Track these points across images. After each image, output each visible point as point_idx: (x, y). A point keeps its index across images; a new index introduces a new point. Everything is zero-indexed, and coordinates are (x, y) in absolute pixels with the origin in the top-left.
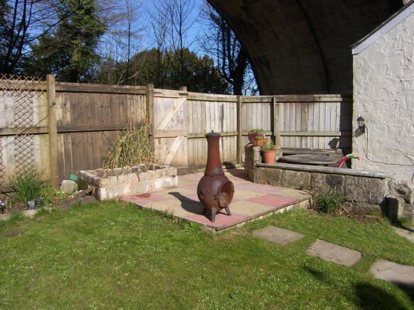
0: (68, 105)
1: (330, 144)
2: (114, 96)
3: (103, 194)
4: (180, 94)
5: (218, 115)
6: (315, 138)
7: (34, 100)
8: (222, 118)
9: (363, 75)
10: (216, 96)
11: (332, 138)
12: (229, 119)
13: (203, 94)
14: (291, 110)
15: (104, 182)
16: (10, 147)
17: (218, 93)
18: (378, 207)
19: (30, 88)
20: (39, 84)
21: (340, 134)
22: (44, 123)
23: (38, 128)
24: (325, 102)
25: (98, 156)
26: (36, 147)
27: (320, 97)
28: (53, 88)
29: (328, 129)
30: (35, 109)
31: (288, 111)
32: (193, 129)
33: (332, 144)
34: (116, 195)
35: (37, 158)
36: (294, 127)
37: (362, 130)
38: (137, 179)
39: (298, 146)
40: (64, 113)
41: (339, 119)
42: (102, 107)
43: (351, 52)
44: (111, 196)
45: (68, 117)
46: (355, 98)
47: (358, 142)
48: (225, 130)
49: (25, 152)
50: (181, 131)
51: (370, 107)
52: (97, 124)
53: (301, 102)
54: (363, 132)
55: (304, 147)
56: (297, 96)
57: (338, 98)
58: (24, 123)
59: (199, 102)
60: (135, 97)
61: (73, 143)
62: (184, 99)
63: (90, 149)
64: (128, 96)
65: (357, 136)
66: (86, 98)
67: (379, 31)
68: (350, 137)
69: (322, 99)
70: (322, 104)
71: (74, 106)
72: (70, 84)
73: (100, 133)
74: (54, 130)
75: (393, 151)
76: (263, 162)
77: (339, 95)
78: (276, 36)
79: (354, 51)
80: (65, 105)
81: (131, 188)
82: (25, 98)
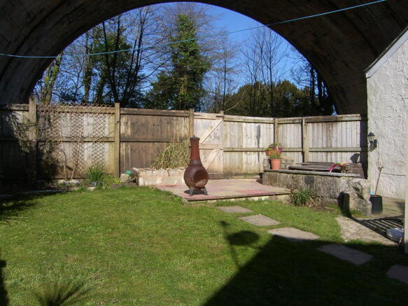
0: (129, 123)
1: (351, 158)
2: (163, 118)
3: (141, 181)
4: (217, 116)
5: (254, 133)
6: (339, 153)
7: (106, 119)
8: (258, 137)
9: (375, 95)
10: (253, 118)
11: (353, 153)
12: (265, 137)
13: (240, 117)
14: (318, 128)
15: (142, 174)
16: (89, 149)
17: (254, 116)
18: (336, 200)
19: (104, 111)
20: (110, 109)
21: (360, 149)
22: (112, 135)
23: (108, 138)
24: (347, 121)
25: (150, 159)
26: (106, 150)
27: (342, 117)
28: (118, 112)
29: (349, 145)
30: (107, 125)
31: (316, 130)
32: (231, 144)
33: (354, 159)
34: (151, 184)
35: (106, 158)
36: (321, 144)
37: (375, 144)
38: (167, 175)
39: (324, 161)
40: (126, 129)
41: (359, 136)
42: (154, 125)
43: (365, 75)
44: (147, 184)
45: (129, 132)
46: (369, 116)
47: (372, 156)
48: (261, 146)
49: (98, 153)
50: (218, 145)
51: (380, 123)
52: (150, 137)
53: (326, 122)
54: (375, 146)
55: (329, 161)
56: (323, 117)
57: (357, 116)
58: (99, 135)
59: (236, 123)
60: (179, 118)
61: (132, 150)
62: (221, 120)
63: (143, 154)
64: (175, 118)
65: (371, 150)
66: (143, 119)
67: (385, 56)
68: (367, 151)
69: (344, 119)
70: (344, 123)
71: (133, 124)
72: (131, 109)
73: (152, 144)
74: (117, 140)
75: (399, 163)
76: (271, 168)
77: (359, 115)
78: (347, 65)
79: (367, 75)
80: (127, 123)
81: (162, 180)
82: (100, 118)
